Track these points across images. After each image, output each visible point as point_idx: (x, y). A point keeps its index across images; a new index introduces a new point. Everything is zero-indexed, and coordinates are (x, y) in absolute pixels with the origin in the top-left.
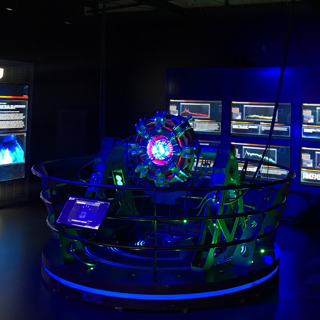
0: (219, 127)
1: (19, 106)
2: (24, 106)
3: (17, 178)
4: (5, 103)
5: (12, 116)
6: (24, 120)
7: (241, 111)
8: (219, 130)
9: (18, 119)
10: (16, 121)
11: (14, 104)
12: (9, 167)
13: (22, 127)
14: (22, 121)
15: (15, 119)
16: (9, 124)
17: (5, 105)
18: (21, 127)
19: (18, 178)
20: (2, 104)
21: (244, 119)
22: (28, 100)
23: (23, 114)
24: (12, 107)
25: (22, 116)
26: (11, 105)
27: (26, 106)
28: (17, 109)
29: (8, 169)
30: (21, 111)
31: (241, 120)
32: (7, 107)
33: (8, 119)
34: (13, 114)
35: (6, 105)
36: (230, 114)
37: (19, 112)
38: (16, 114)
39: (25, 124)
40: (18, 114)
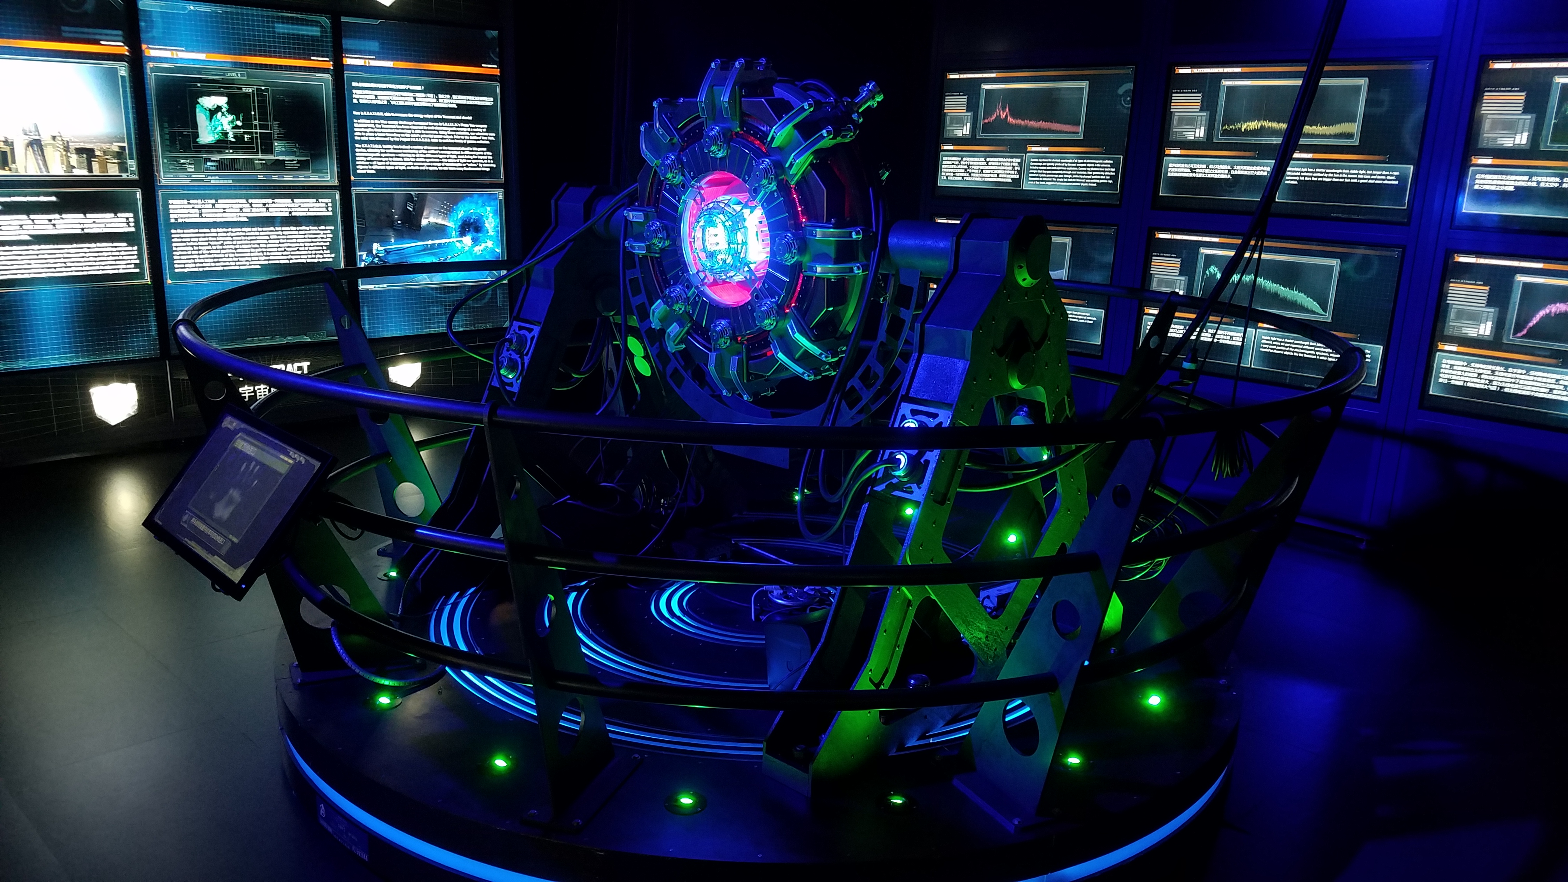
0: (1117, 172)
1: (468, 97)
2: (487, 101)
3: (482, 327)
4: (419, 88)
5: (448, 131)
6: (490, 147)
7: (1209, 104)
8: (1113, 186)
9: (469, 142)
10: (463, 149)
11: (452, 90)
12: (453, 292)
13: (488, 169)
14: (485, 149)
15: (461, 141)
16: (441, 156)
17: (418, 95)
18: (483, 169)
19: (489, 326)
20: (409, 90)
21: (1218, 139)
22: (501, 79)
23: (486, 126)
24: (446, 101)
25: (481, 133)
26: (440, 96)
27: (495, 101)
28: (462, 109)
29: (449, 297)
30: (478, 114)
31: (1207, 144)
32: (427, 100)
33: (433, 140)
34: (451, 124)
35: (423, 95)
36: (1164, 116)
37: (470, 118)
38: (462, 125)
39: (495, 159)
40: (467, 125)
